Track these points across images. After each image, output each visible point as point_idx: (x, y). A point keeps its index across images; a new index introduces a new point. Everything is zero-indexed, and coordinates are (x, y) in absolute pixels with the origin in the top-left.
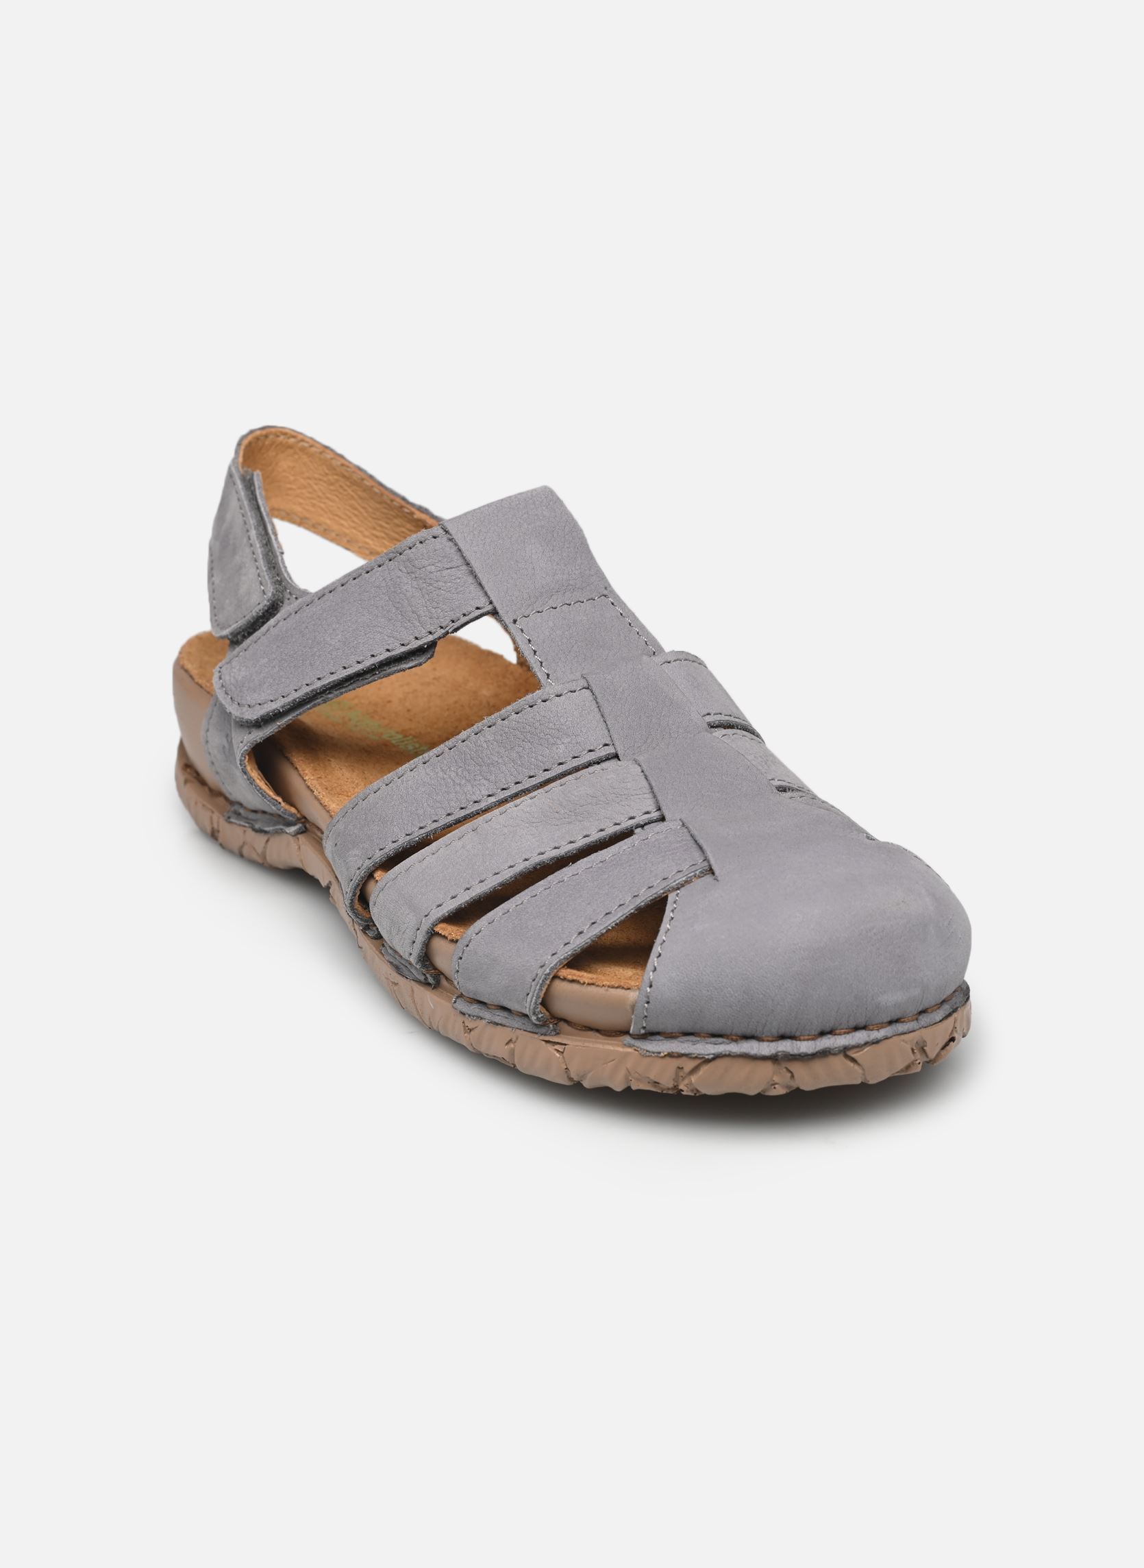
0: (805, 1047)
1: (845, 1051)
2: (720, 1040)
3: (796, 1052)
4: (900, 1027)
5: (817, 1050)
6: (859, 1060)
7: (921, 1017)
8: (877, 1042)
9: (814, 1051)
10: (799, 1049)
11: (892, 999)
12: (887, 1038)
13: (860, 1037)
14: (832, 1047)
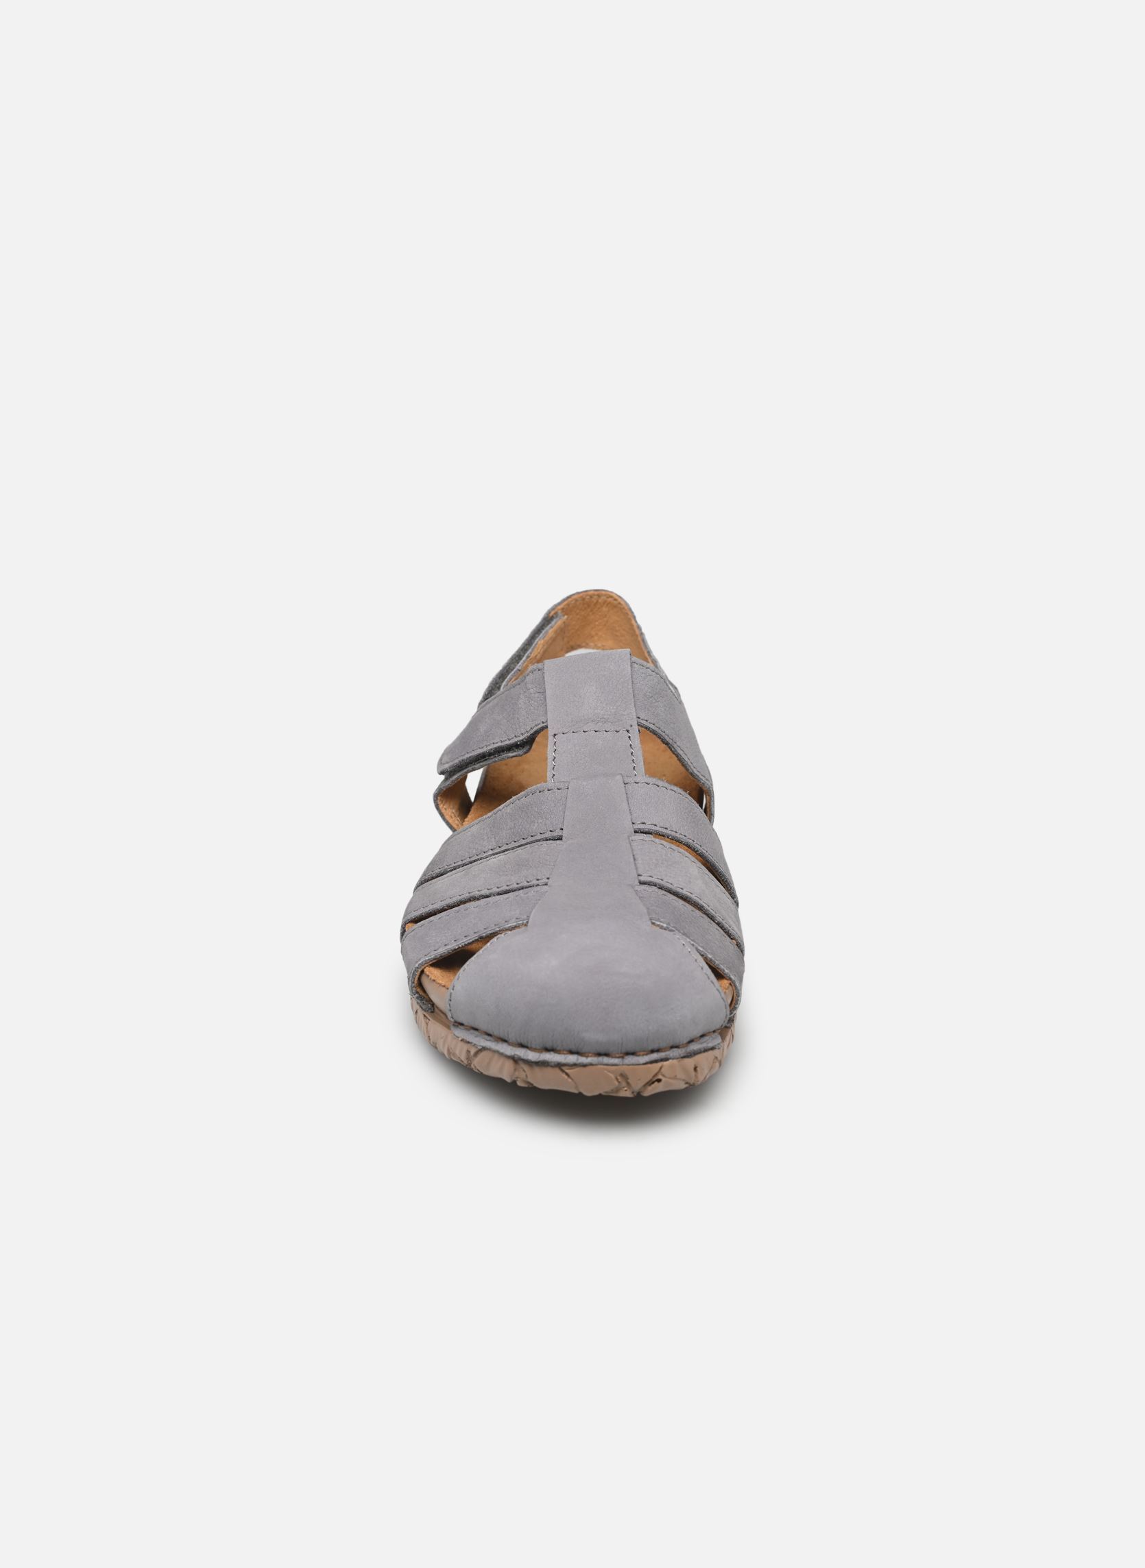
0: (532, 1056)
1: (559, 1066)
2: (489, 1038)
3: (525, 1058)
4: (606, 1060)
5: (539, 1060)
6: (571, 1075)
7: (626, 1057)
8: (584, 1066)
9: (538, 1060)
10: (528, 1056)
11: (594, 1036)
12: (591, 1064)
13: (572, 1059)
14: (550, 1060)
